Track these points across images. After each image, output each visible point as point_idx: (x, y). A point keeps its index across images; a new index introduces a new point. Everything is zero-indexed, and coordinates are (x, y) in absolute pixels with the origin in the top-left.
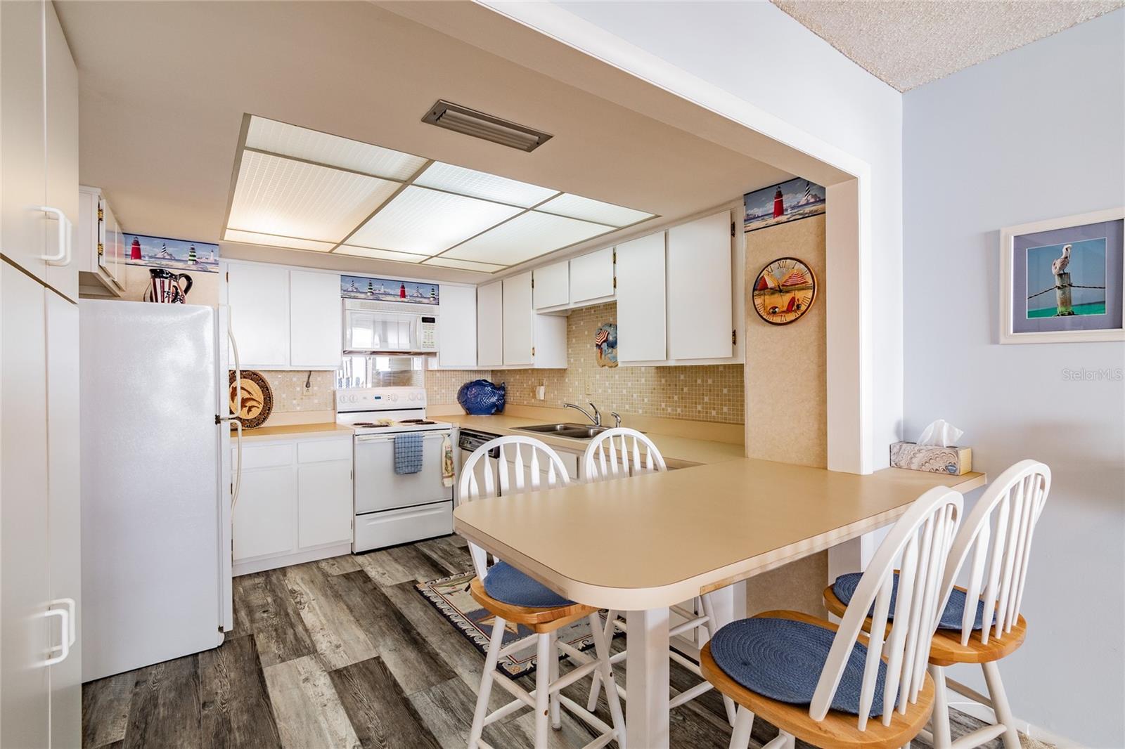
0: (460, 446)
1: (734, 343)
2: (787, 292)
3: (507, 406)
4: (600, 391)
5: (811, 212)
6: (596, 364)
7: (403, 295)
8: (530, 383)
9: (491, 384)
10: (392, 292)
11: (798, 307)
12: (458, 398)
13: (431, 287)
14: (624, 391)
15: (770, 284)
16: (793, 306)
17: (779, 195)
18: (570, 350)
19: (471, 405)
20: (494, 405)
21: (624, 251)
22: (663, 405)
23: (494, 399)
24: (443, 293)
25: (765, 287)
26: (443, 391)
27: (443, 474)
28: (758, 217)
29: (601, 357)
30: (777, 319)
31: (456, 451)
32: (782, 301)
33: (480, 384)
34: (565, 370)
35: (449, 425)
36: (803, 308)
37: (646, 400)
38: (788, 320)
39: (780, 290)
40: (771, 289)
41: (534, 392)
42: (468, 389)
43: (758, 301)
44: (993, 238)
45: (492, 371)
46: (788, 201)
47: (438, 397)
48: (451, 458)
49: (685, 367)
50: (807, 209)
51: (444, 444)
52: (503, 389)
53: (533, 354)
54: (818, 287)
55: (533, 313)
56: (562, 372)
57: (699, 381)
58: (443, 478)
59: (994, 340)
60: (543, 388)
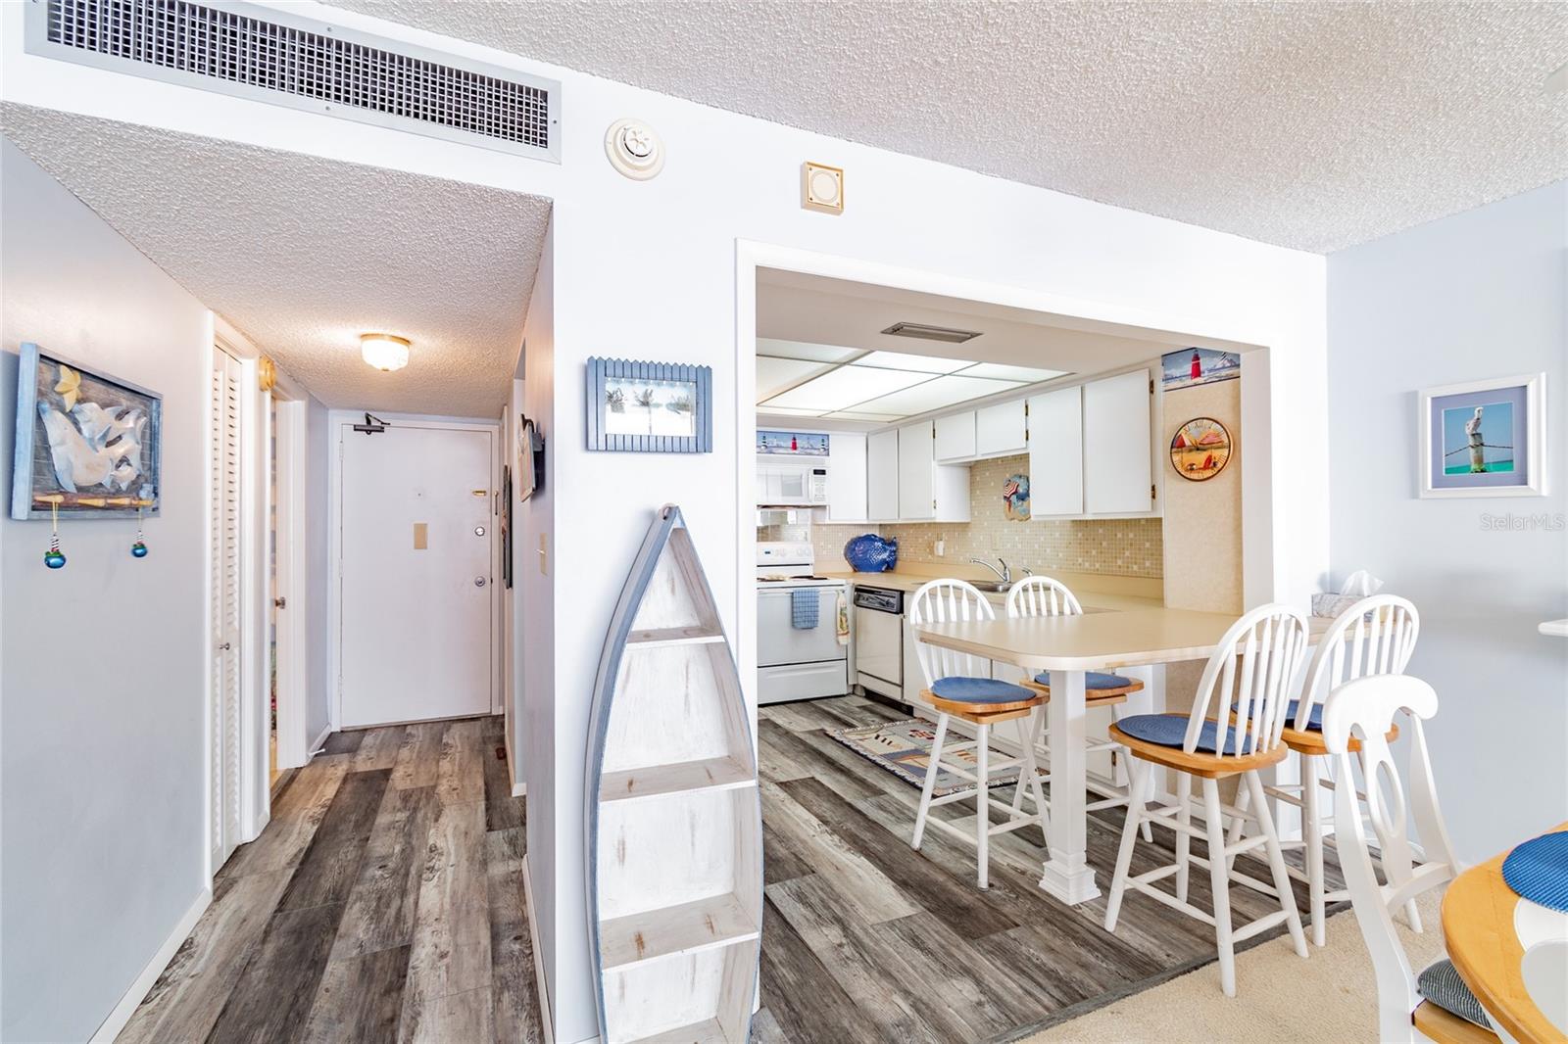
0: (854, 603)
1: (1154, 497)
2: (1205, 450)
3: (899, 564)
4: (1009, 546)
5: (1227, 375)
6: (1004, 517)
7: (794, 447)
8: (927, 538)
9: (881, 539)
10: (782, 444)
11: (1215, 464)
12: (845, 555)
13: (821, 438)
14: (1036, 546)
15: (1187, 443)
16: (1210, 463)
17: (1197, 358)
18: (973, 502)
19: (859, 562)
20: (884, 562)
21: (1037, 404)
22: (1080, 560)
23: (885, 556)
24: (834, 444)
25: (1182, 445)
26: (830, 546)
27: (837, 631)
28: (1177, 377)
29: (1010, 510)
30: (1194, 476)
31: (850, 609)
32: (1200, 458)
33: (870, 538)
34: (968, 523)
35: (843, 582)
36: (1220, 465)
37: (1061, 555)
39: (1198, 448)
40: (1188, 447)
41: (931, 549)
42: (856, 545)
43: (1176, 458)
44: (1411, 399)
45: (880, 525)
47: (825, 552)
48: (845, 615)
49: (1104, 521)
50: (1224, 373)
51: (839, 601)
52: (895, 544)
53: (934, 507)
54: (1233, 446)
55: (934, 464)
56: (964, 526)
57: (1119, 535)
58: (838, 635)
59: (1414, 495)
60: (941, 543)
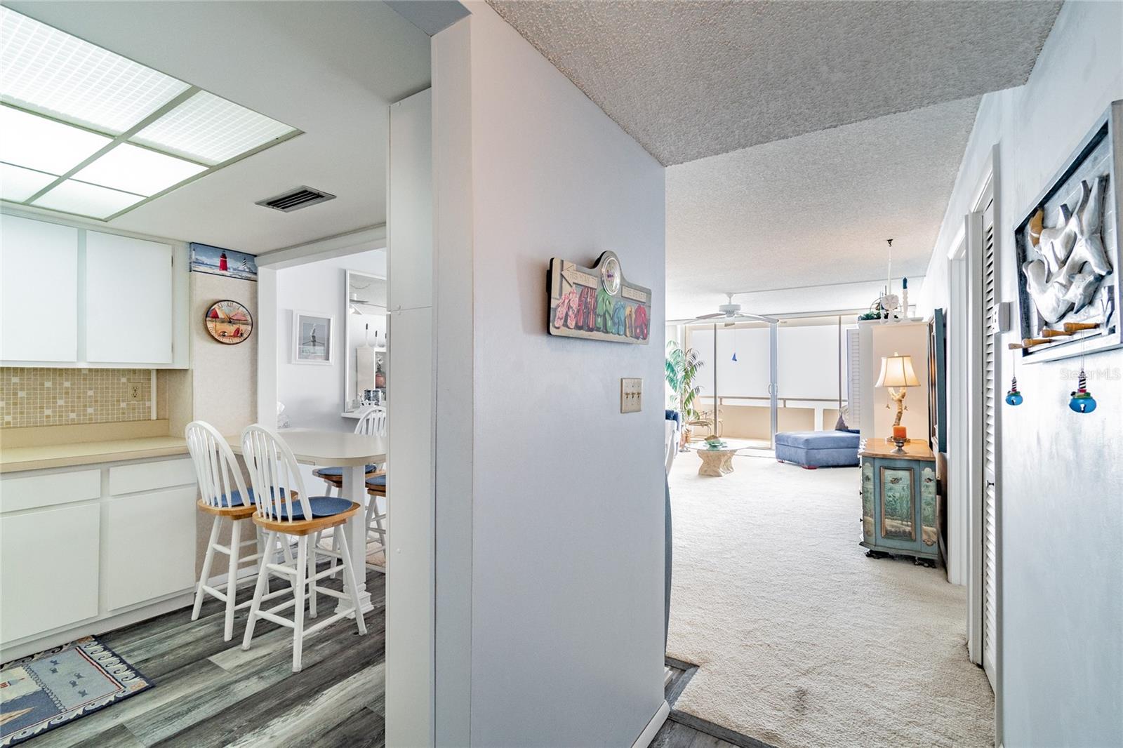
5: (247, 277)
11: (242, 335)
15: (221, 315)
16: (238, 333)
17: (224, 256)
25: (216, 316)
28: (206, 264)
30: (225, 340)
38: (234, 342)
39: (230, 321)
40: (222, 319)
43: (210, 325)
46: (230, 263)
50: (244, 274)
54: (254, 325)
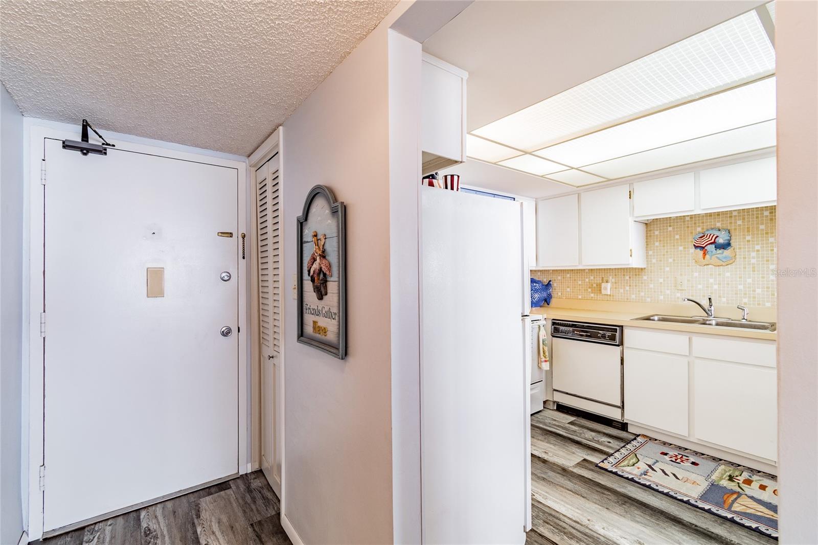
0: (552, 334)
3: (553, 300)
4: (700, 286)
6: (695, 264)
8: (587, 280)
9: (538, 282)
20: (542, 299)
27: (538, 359)
29: (704, 258)
34: (642, 269)
41: (594, 289)
48: (547, 345)
51: (541, 333)
52: (549, 285)
53: (631, 256)
55: (631, 220)
56: (638, 272)
58: (538, 362)
60: (609, 285)
